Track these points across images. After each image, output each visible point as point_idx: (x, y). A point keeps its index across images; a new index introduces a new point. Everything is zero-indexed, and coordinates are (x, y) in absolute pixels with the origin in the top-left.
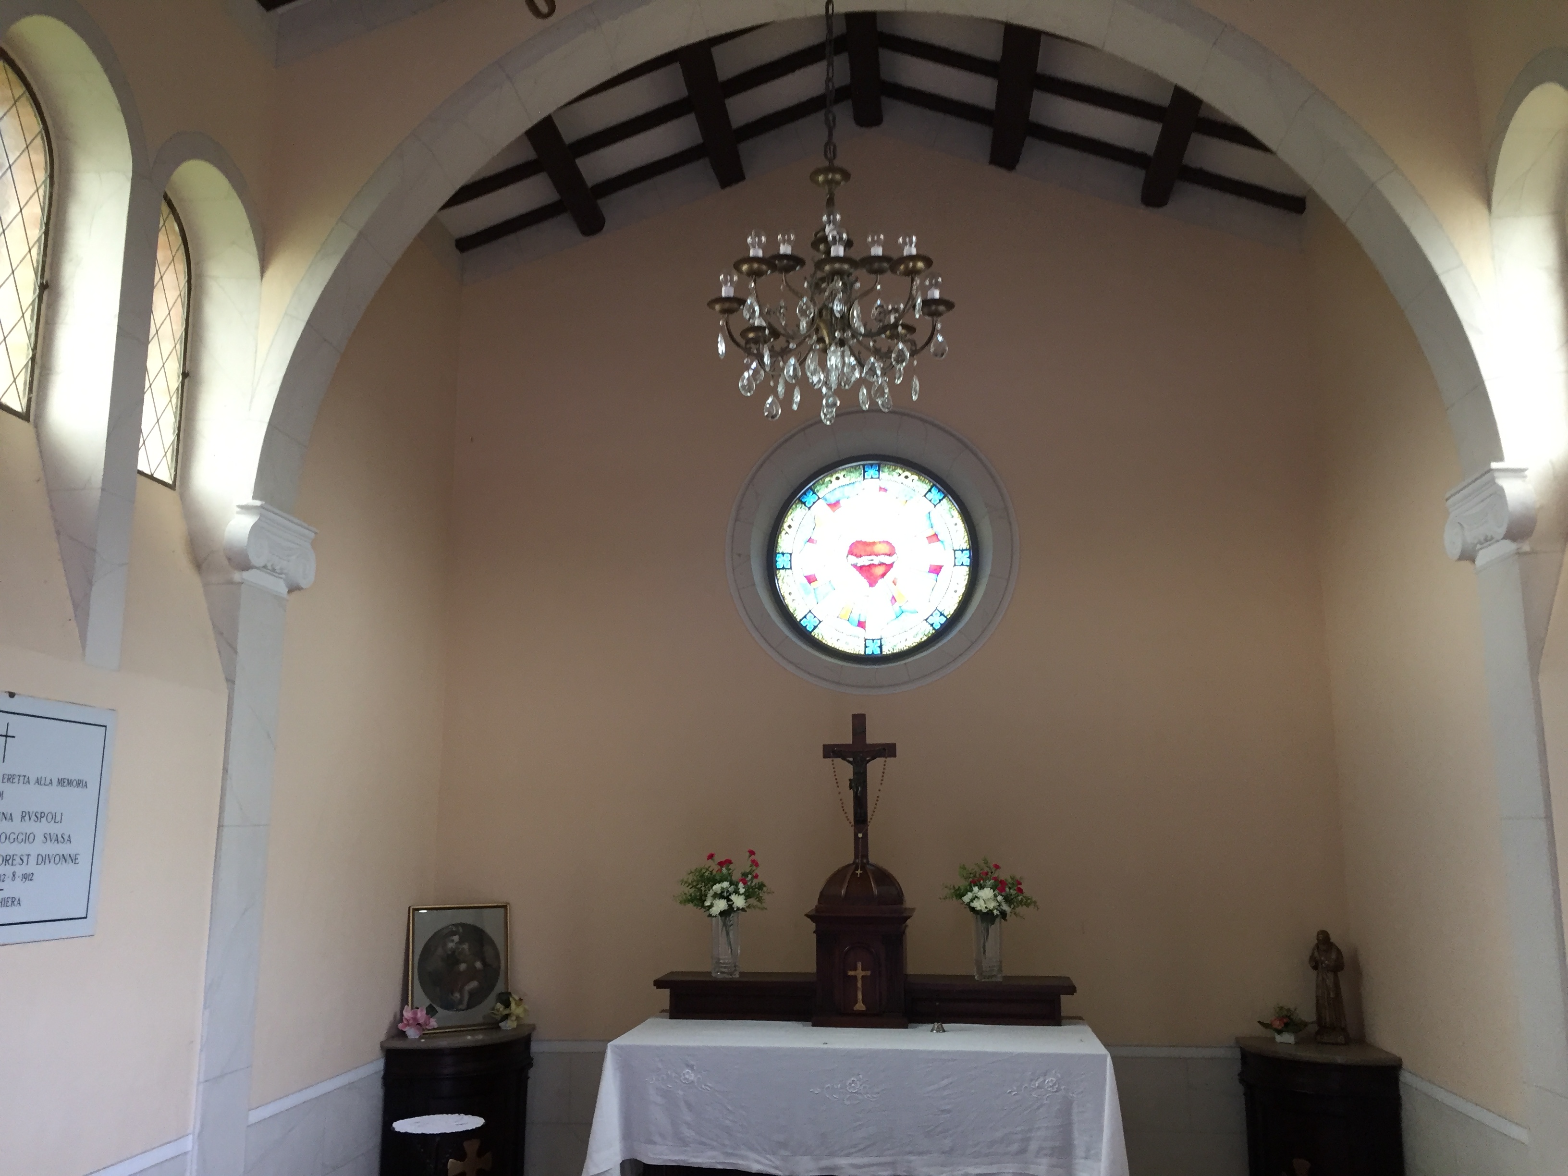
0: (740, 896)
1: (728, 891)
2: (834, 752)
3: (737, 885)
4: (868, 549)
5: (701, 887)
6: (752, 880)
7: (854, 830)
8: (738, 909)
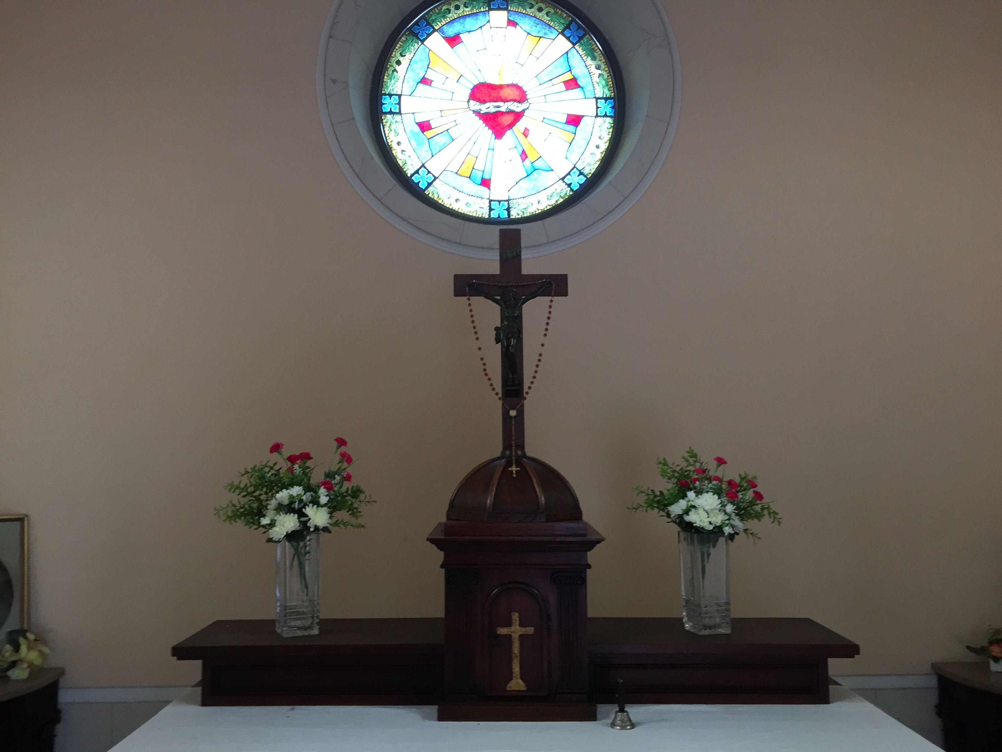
0: (320, 508)
1: (301, 501)
2: (471, 286)
3: (316, 492)
4: (494, 94)
5: (260, 495)
6: (341, 484)
7: (503, 404)
8: (317, 528)
